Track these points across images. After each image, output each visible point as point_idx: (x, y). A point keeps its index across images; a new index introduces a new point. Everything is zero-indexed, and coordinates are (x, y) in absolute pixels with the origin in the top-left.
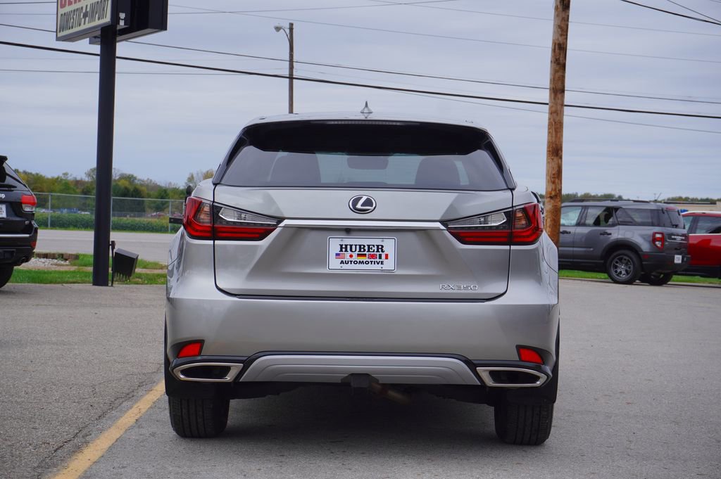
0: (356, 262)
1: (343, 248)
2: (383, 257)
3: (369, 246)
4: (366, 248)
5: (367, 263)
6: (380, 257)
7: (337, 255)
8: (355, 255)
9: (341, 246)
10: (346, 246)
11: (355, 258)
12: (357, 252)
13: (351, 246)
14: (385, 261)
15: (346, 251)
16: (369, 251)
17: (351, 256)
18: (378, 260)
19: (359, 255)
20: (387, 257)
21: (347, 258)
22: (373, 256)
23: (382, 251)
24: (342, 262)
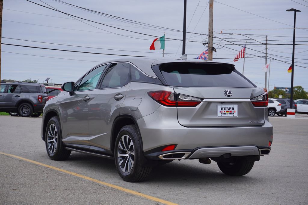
0: (226, 114)
1: (222, 109)
2: (234, 112)
3: (230, 108)
4: (229, 109)
5: (229, 114)
6: (233, 112)
7: (220, 111)
8: (225, 111)
9: (221, 108)
10: (223, 108)
11: (226, 112)
12: (226, 110)
13: (224, 108)
14: (235, 113)
15: (223, 110)
16: (230, 110)
17: (224, 112)
18: (232, 113)
19: (227, 111)
20: (235, 111)
21: (223, 113)
22: (231, 112)
23: (234, 110)
24: (222, 114)
